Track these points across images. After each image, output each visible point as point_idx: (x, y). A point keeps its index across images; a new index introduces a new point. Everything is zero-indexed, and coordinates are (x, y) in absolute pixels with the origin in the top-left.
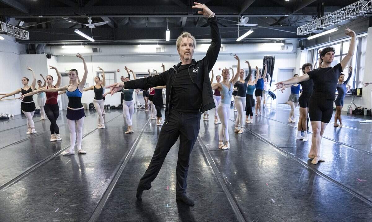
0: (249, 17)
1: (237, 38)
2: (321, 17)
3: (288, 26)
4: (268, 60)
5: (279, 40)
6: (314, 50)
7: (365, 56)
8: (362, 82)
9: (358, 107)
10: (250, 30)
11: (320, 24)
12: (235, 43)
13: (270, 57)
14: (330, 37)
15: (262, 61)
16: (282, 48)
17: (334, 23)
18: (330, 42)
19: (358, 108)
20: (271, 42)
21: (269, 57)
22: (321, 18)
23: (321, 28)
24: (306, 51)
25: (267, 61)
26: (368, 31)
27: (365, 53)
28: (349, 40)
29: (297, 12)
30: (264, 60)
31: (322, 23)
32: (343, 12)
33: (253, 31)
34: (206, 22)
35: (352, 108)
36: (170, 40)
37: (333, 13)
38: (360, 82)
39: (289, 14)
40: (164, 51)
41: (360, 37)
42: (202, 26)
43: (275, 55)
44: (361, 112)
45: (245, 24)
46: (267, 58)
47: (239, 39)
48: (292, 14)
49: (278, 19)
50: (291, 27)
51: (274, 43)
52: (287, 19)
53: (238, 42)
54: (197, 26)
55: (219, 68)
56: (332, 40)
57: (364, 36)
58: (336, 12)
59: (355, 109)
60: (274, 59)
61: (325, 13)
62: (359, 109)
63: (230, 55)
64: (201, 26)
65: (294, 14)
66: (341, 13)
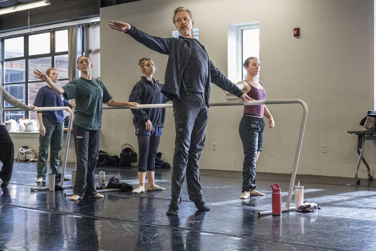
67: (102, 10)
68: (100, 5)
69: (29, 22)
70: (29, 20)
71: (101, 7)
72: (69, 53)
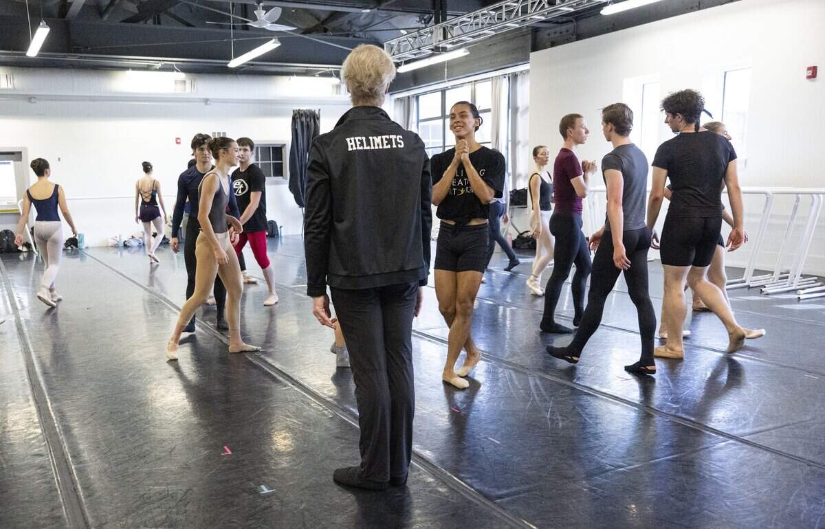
0: (283, 8)
1: (230, 59)
2: (442, 22)
3: (348, 35)
4: (304, 119)
5: (328, 70)
6: (409, 97)
7: (527, 116)
8: (523, 175)
9: (521, 232)
10: (272, 39)
11: (442, 39)
12: (225, 71)
13: (308, 113)
14: (446, 70)
15: (288, 122)
16: (335, 91)
17: (474, 37)
18: (446, 80)
19: (523, 234)
20: (307, 73)
21: (305, 113)
22: (444, 24)
23: (442, 48)
24: (390, 100)
25: (302, 123)
26: (531, 61)
27: (526, 109)
28: (489, 78)
29: (389, 5)
30: (294, 119)
31: (445, 37)
32: (493, 13)
33: (279, 44)
34: (136, 11)
35: (510, 234)
36: (38, 55)
37: (472, 14)
38: (520, 175)
39: (371, 9)
40: (10, 86)
41: (512, 73)
42: (124, 21)
43: (319, 107)
44: (530, 243)
45: (269, 25)
46: (302, 115)
47: (234, 63)
48: (378, 9)
49: (324, 17)
50: (354, 39)
51: (314, 76)
52: (346, 19)
53: (232, 68)
54: (106, 17)
55: (177, 139)
56: (451, 77)
57: (521, 72)
58: (479, 12)
59: (518, 237)
60: (318, 119)
61: (449, 12)
62: (525, 235)
63: (202, 104)
64: (121, 19)
65: (383, 10)
66: (491, 15)
67: (532, 55)
68: (530, 48)
69: (446, 75)
70: (446, 72)
71: (532, 52)
72: (492, 110)
